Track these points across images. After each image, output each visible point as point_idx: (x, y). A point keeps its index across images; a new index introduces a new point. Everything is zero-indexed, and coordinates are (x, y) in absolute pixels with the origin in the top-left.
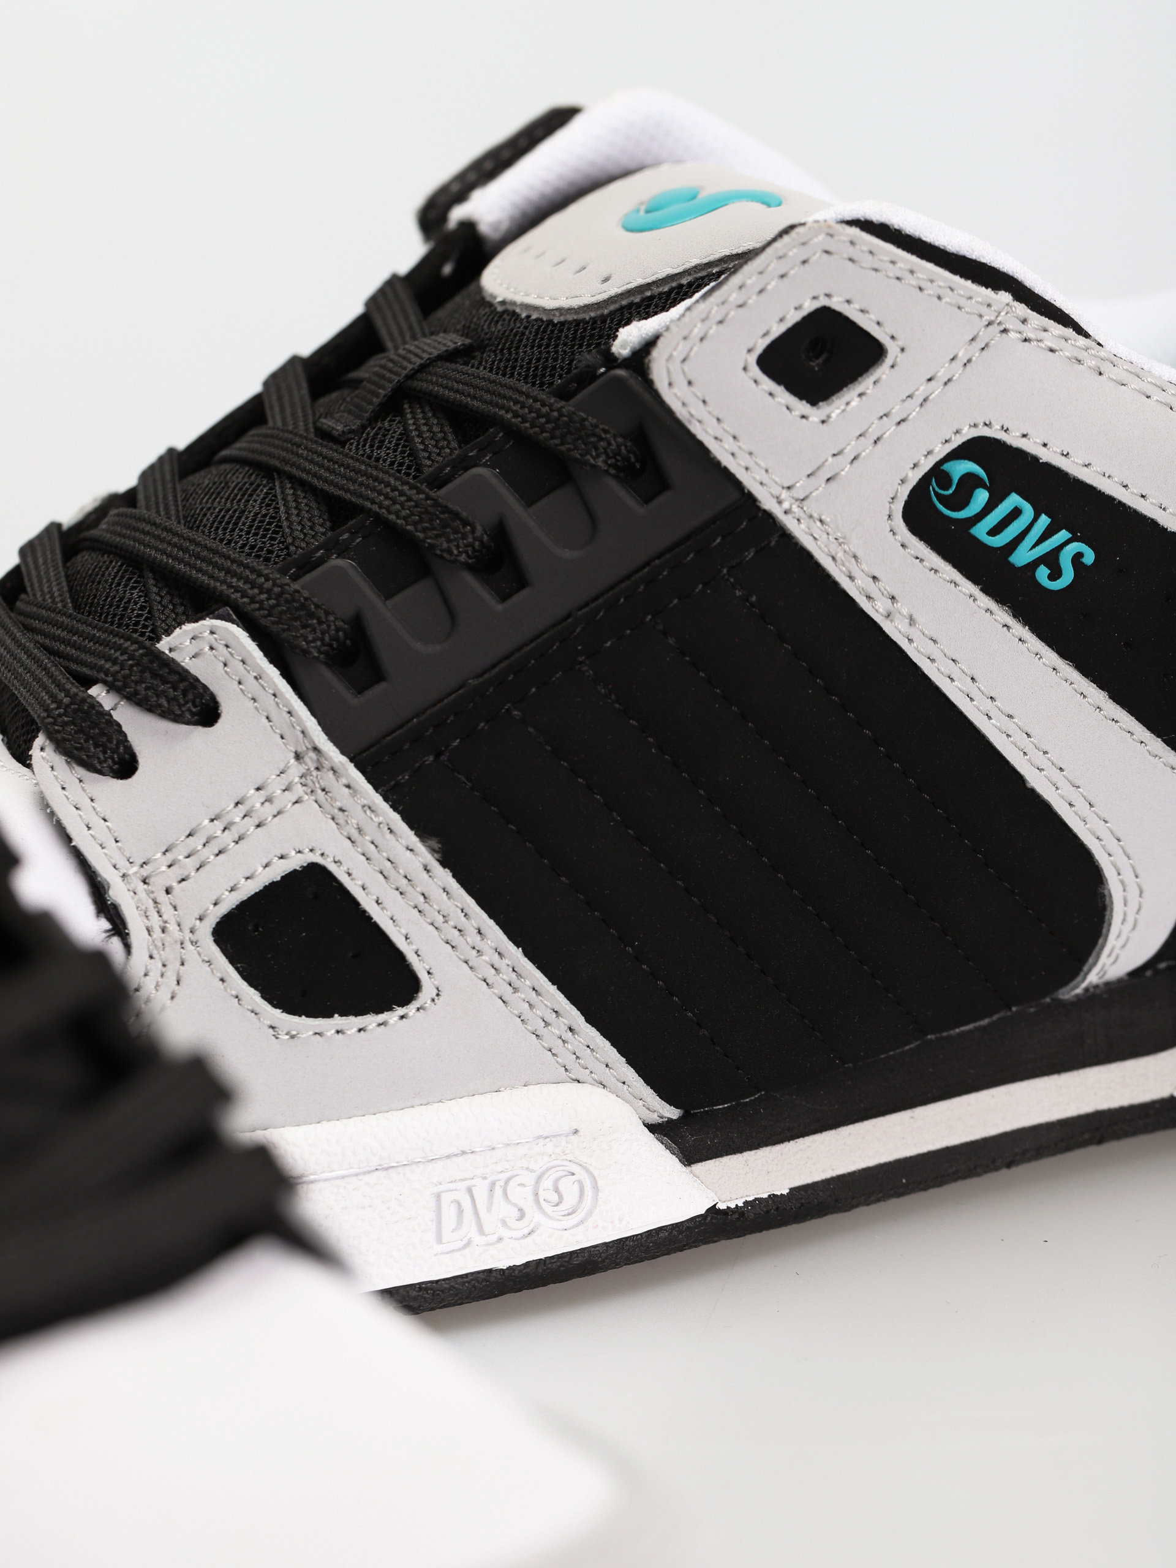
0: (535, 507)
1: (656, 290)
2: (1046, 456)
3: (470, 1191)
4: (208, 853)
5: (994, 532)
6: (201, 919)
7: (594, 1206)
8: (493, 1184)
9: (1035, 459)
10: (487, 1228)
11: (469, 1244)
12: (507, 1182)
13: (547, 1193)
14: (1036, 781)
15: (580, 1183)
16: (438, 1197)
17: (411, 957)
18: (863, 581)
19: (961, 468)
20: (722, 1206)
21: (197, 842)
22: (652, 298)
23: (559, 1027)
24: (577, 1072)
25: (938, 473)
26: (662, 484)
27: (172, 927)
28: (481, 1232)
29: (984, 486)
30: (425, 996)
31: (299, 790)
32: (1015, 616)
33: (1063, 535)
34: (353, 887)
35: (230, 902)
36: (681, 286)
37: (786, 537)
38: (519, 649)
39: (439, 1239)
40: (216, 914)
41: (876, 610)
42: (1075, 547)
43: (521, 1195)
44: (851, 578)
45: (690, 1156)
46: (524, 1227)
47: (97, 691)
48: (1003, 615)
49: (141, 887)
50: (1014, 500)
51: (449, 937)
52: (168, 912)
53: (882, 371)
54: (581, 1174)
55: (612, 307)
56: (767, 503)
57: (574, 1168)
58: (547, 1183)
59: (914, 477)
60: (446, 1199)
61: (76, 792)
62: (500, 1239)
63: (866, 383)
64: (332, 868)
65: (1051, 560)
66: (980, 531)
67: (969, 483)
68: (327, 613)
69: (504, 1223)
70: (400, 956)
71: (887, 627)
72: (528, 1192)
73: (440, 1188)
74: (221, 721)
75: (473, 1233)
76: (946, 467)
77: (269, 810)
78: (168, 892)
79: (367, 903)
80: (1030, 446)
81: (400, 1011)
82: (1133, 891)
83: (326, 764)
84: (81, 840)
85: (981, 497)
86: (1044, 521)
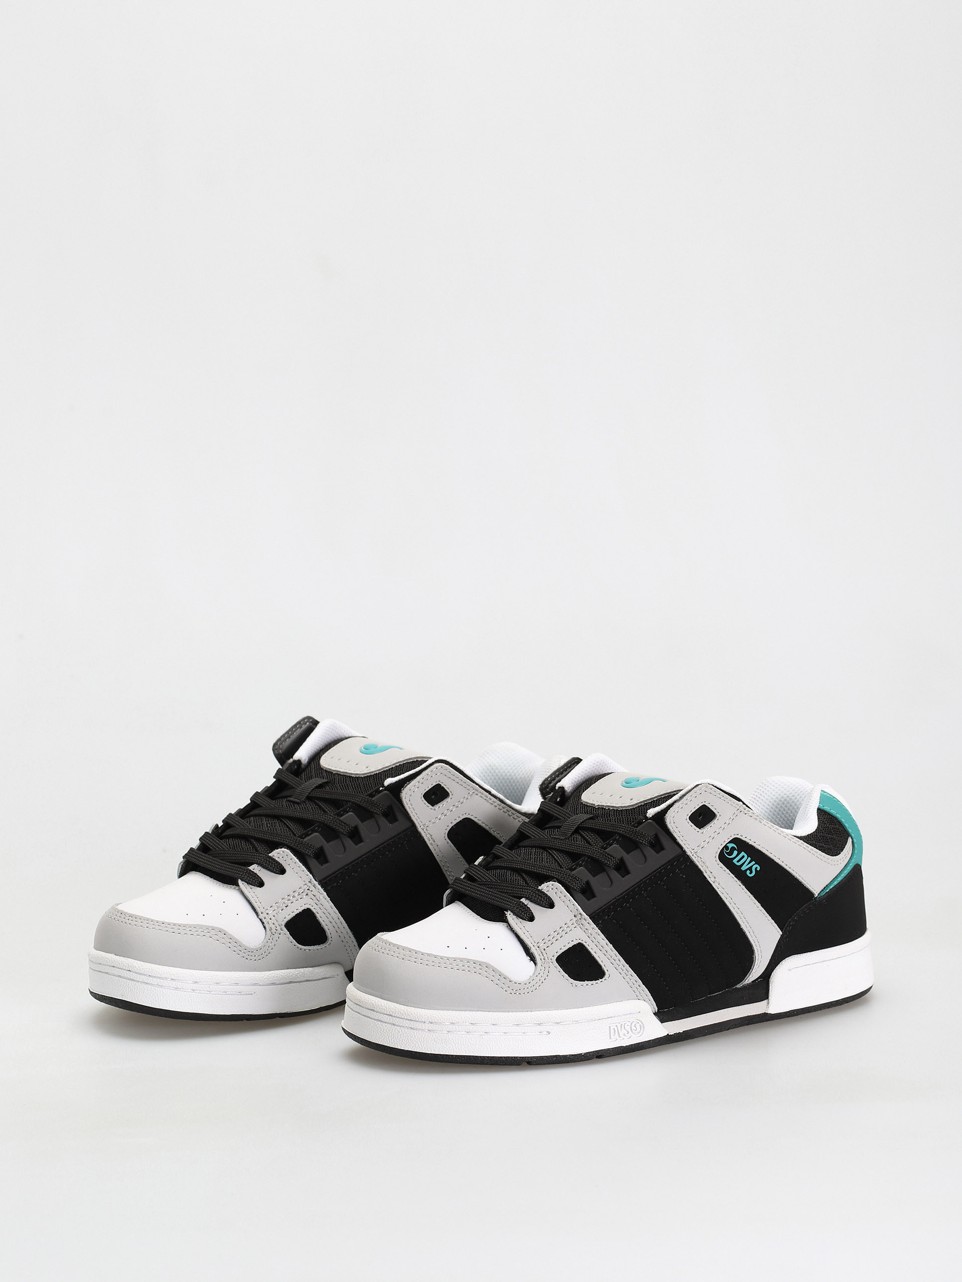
0: (630, 854)
1: (648, 802)
2: (751, 843)
3: (616, 1026)
4: (554, 940)
5: (738, 862)
6: (553, 956)
7: (644, 1031)
8: (622, 1025)
9: (748, 843)
10: (621, 1036)
11: (617, 1039)
12: (625, 1024)
13: (633, 1028)
14: (743, 926)
15: (640, 1025)
16: (610, 1027)
17: (603, 966)
18: (709, 873)
19: (730, 846)
20: (670, 1034)
21: (551, 937)
22: (647, 804)
23: (636, 985)
24: (640, 997)
25: (726, 847)
26: (662, 849)
27: (546, 958)
28: (620, 1037)
29: (736, 850)
30: (606, 976)
31: (576, 925)
32: (742, 883)
33: (754, 862)
34: (589, 948)
35: (560, 952)
36: (654, 801)
37: (692, 862)
38: (629, 889)
39: (610, 1038)
40: (557, 955)
41: (711, 880)
42: (756, 866)
43: (628, 1028)
44: (706, 872)
45: (662, 1021)
46: (628, 1036)
47: (523, 900)
48: (739, 883)
49: (538, 948)
50: (743, 854)
51: (612, 962)
52: (545, 955)
53: (715, 821)
54: (640, 1023)
55: (636, 806)
56: (689, 853)
57: (639, 1022)
58: (633, 1025)
59: (721, 848)
60: (612, 1028)
61: (519, 924)
62: (623, 1039)
63: (712, 824)
64: (584, 944)
65: (750, 869)
66: (735, 861)
67: (733, 849)
68: (581, 880)
69: (624, 1034)
70: (600, 966)
71: (714, 885)
72: (629, 1027)
73: (610, 1025)
74: (555, 907)
75: (618, 1038)
76: (728, 845)
77: (568, 929)
78: (544, 950)
79: (593, 952)
80: (747, 840)
81: (601, 980)
82: (760, 956)
83: (583, 917)
84: (522, 936)
85: (735, 853)
86: (749, 859)
